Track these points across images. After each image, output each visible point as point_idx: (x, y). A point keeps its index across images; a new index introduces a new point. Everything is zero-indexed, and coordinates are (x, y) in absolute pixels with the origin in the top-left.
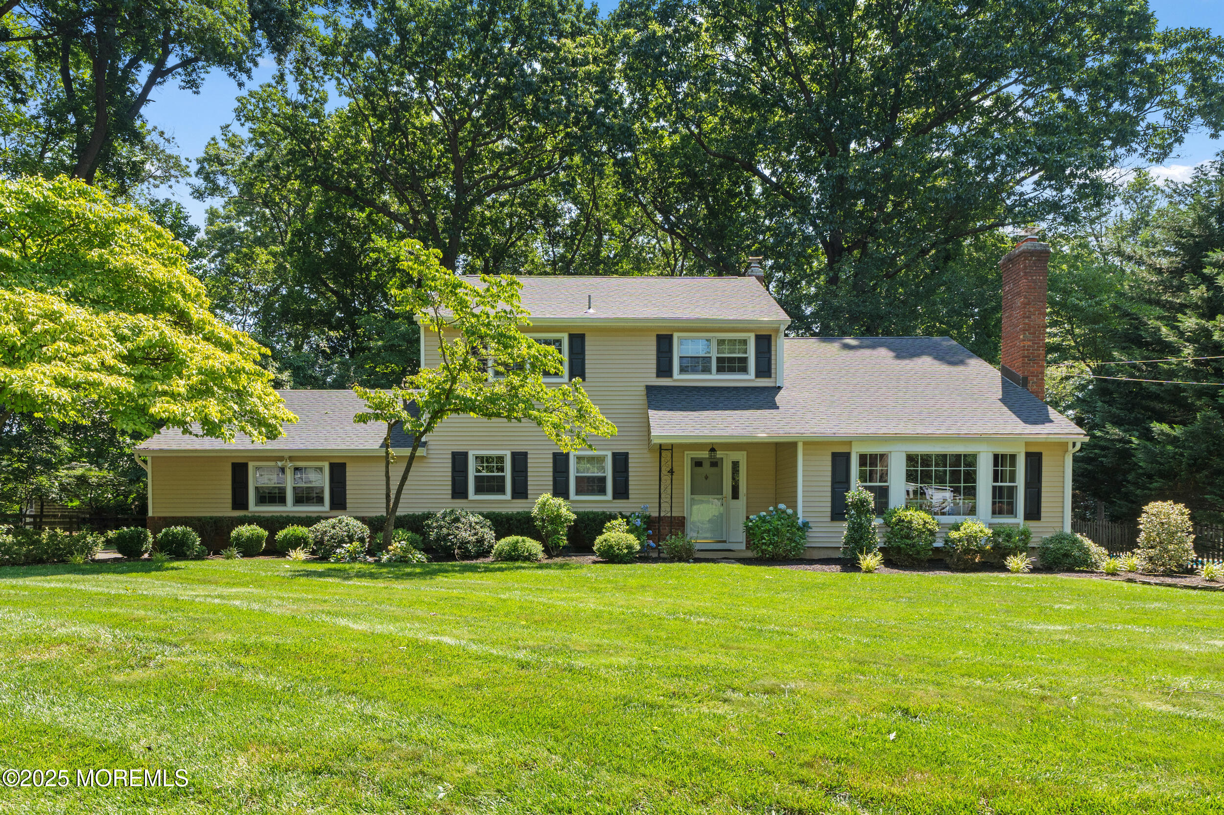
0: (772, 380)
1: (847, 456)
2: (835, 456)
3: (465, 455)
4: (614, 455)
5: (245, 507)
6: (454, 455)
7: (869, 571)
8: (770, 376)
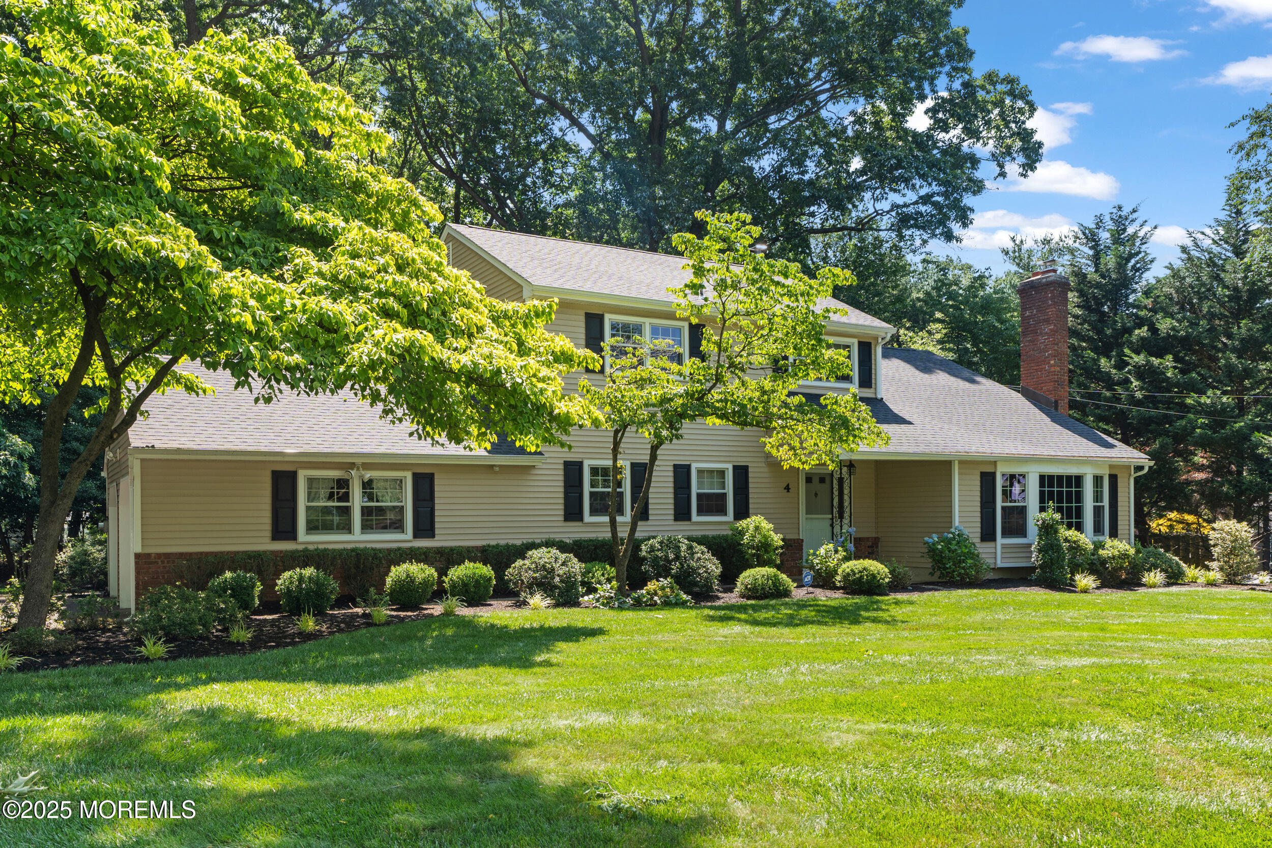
0: (872, 390)
1: (993, 475)
2: (983, 475)
3: (580, 465)
4: (735, 468)
5: (291, 535)
6: (566, 464)
7: (1085, 591)
8: (870, 387)
